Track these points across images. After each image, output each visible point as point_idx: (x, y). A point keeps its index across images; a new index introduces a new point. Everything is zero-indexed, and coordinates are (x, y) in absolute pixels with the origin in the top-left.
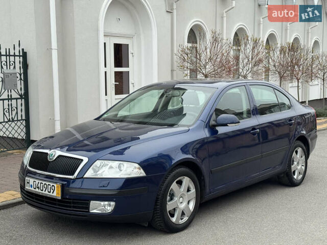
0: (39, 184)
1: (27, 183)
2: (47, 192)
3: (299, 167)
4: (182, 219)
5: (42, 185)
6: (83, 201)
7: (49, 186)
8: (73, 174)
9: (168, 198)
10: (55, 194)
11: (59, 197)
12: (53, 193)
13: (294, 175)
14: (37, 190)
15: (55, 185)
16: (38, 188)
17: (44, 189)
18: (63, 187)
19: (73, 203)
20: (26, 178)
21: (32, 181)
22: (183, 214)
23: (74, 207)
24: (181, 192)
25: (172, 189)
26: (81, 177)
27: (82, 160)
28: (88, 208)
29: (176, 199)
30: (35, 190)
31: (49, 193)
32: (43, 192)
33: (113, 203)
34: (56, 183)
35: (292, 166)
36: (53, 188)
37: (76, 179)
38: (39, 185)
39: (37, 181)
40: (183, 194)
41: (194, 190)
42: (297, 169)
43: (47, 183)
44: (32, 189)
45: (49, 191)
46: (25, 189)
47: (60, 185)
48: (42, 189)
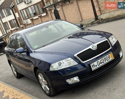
1: (93, 66)
2: (107, 61)
7: (107, 58)
12: (110, 59)
14: (101, 64)
16: (101, 63)
17: (105, 61)
20: (91, 64)
32: (105, 63)
38: (101, 61)
43: (105, 57)
44: (98, 66)
45: (107, 60)
46: (93, 70)
47: (112, 53)
48: (103, 62)
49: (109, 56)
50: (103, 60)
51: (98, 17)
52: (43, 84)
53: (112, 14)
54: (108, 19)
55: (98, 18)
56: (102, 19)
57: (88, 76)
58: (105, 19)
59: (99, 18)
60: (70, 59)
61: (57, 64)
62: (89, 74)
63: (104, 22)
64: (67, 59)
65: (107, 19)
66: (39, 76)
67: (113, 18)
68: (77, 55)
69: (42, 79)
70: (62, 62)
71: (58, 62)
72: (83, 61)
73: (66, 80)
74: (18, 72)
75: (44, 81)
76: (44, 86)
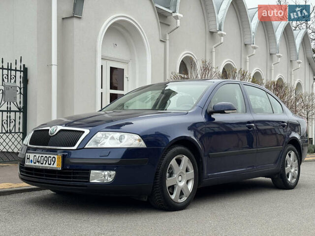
0: (40, 157)
1: (27, 158)
2: (47, 165)
3: (293, 170)
4: (180, 198)
5: (42, 158)
6: (84, 170)
7: (50, 158)
8: (74, 146)
9: (168, 174)
10: (55, 166)
11: (60, 168)
12: (53, 165)
13: (288, 178)
14: (37, 164)
16: (39, 162)
17: (45, 162)
18: (64, 157)
19: (74, 173)
20: (27, 154)
21: (32, 156)
22: (182, 194)
23: (74, 178)
24: (180, 170)
25: (171, 165)
26: (82, 148)
27: (84, 132)
28: (88, 178)
29: (175, 176)
30: (35, 164)
31: (50, 166)
32: (44, 165)
33: (113, 173)
34: (57, 155)
35: (286, 168)
36: (54, 160)
37: (77, 149)
38: (40, 159)
39: (37, 155)
40: (182, 172)
41: (193, 171)
42: (290, 172)
43: (48, 156)
44: (33, 164)
46: (25, 166)
47: (60, 156)
48: (42, 162)
49: (55, 158)
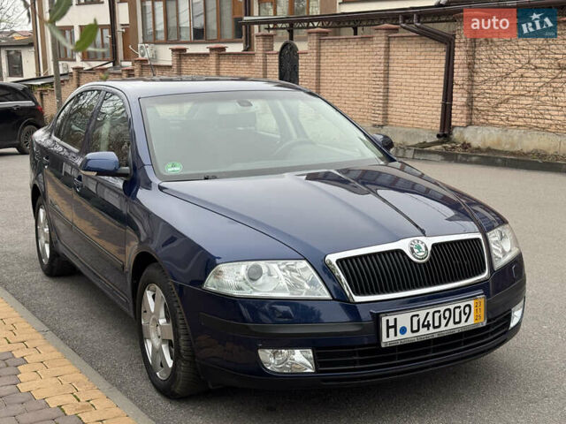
0: (430, 315)
1: (388, 327)
2: (451, 325)
7: (457, 311)
8: (483, 271)
10: (471, 321)
11: (483, 323)
12: (466, 321)
14: (423, 331)
15: (472, 303)
16: (428, 326)
17: (443, 322)
20: (385, 318)
27: (479, 239)
30: (416, 335)
31: (458, 325)
32: (443, 329)
34: (474, 298)
37: (490, 277)
38: (430, 318)
39: (422, 313)
43: (452, 307)
44: (409, 334)
45: (457, 320)
46: (383, 346)
47: (482, 299)
48: (437, 324)
49: (469, 306)
50: (437, 315)
51: (454, 131)
52: (153, 335)
53: (516, 138)
54: (491, 155)
55: (450, 133)
56: (466, 146)
57: (354, 363)
58: (478, 149)
59: (456, 134)
60: (305, 269)
61: (243, 268)
62: (361, 353)
63: (474, 159)
64: (292, 262)
65: (489, 150)
66: (149, 294)
67: (513, 153)
68: (339, 261)
69: (157, 313)
70: (265, 270)
71: (251, 263)
72: (357, 293)
73: (260, 352)
74: (61, 249)
75: (162, 321)
76: (157, 344)
